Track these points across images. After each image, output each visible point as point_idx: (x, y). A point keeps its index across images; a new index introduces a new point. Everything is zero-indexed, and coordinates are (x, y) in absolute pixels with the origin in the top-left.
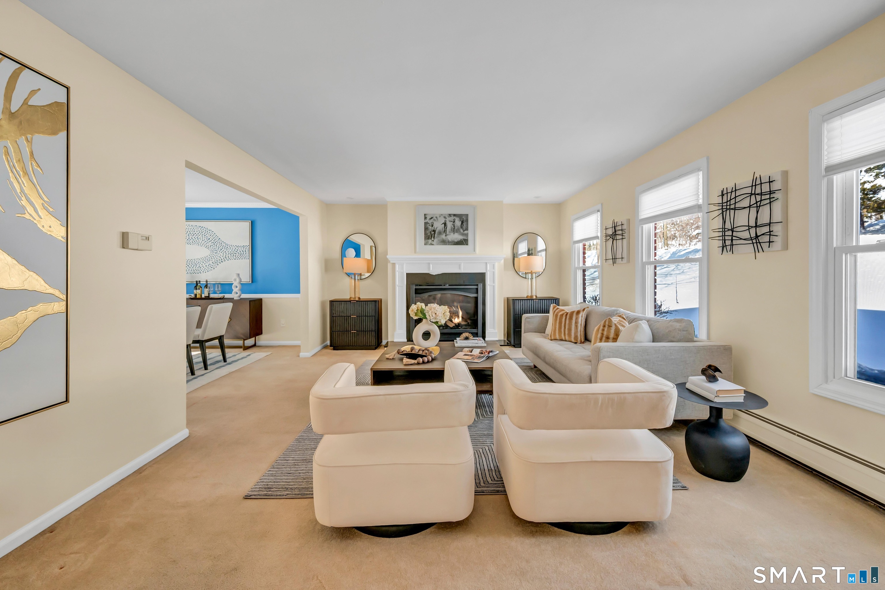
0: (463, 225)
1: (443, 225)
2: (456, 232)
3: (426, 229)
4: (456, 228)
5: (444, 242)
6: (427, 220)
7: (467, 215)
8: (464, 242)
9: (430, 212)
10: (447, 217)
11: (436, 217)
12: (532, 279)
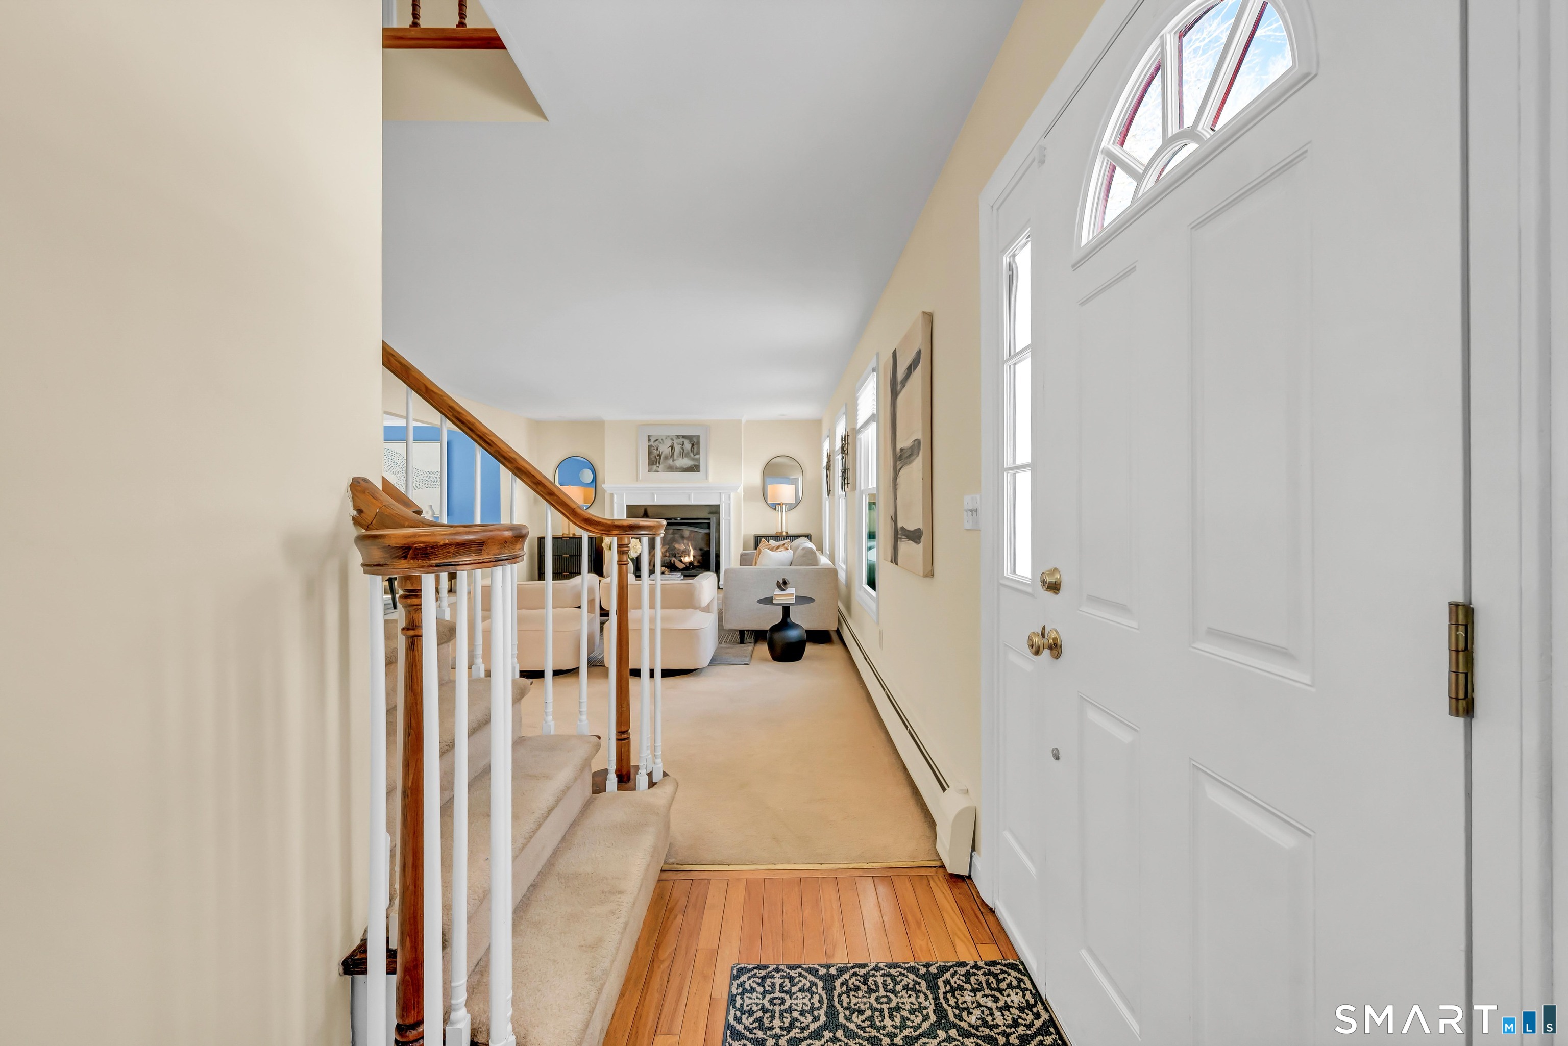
0: (694, 448)
1: (670, 448)
2: (685, 457)
3: (650, 453)
4: (685, 452)
5: (671, 469)
6: (651, 443)
7: (698, 437)
8: (695, 468)
9: (656, 433)
10: (674, 439)
11: (662, 439)
12: (782, 511)
